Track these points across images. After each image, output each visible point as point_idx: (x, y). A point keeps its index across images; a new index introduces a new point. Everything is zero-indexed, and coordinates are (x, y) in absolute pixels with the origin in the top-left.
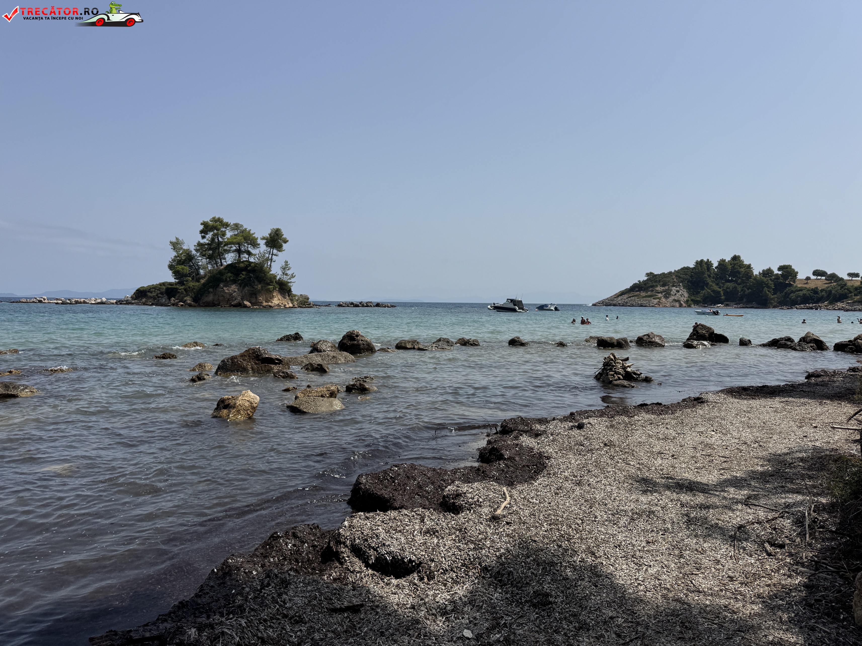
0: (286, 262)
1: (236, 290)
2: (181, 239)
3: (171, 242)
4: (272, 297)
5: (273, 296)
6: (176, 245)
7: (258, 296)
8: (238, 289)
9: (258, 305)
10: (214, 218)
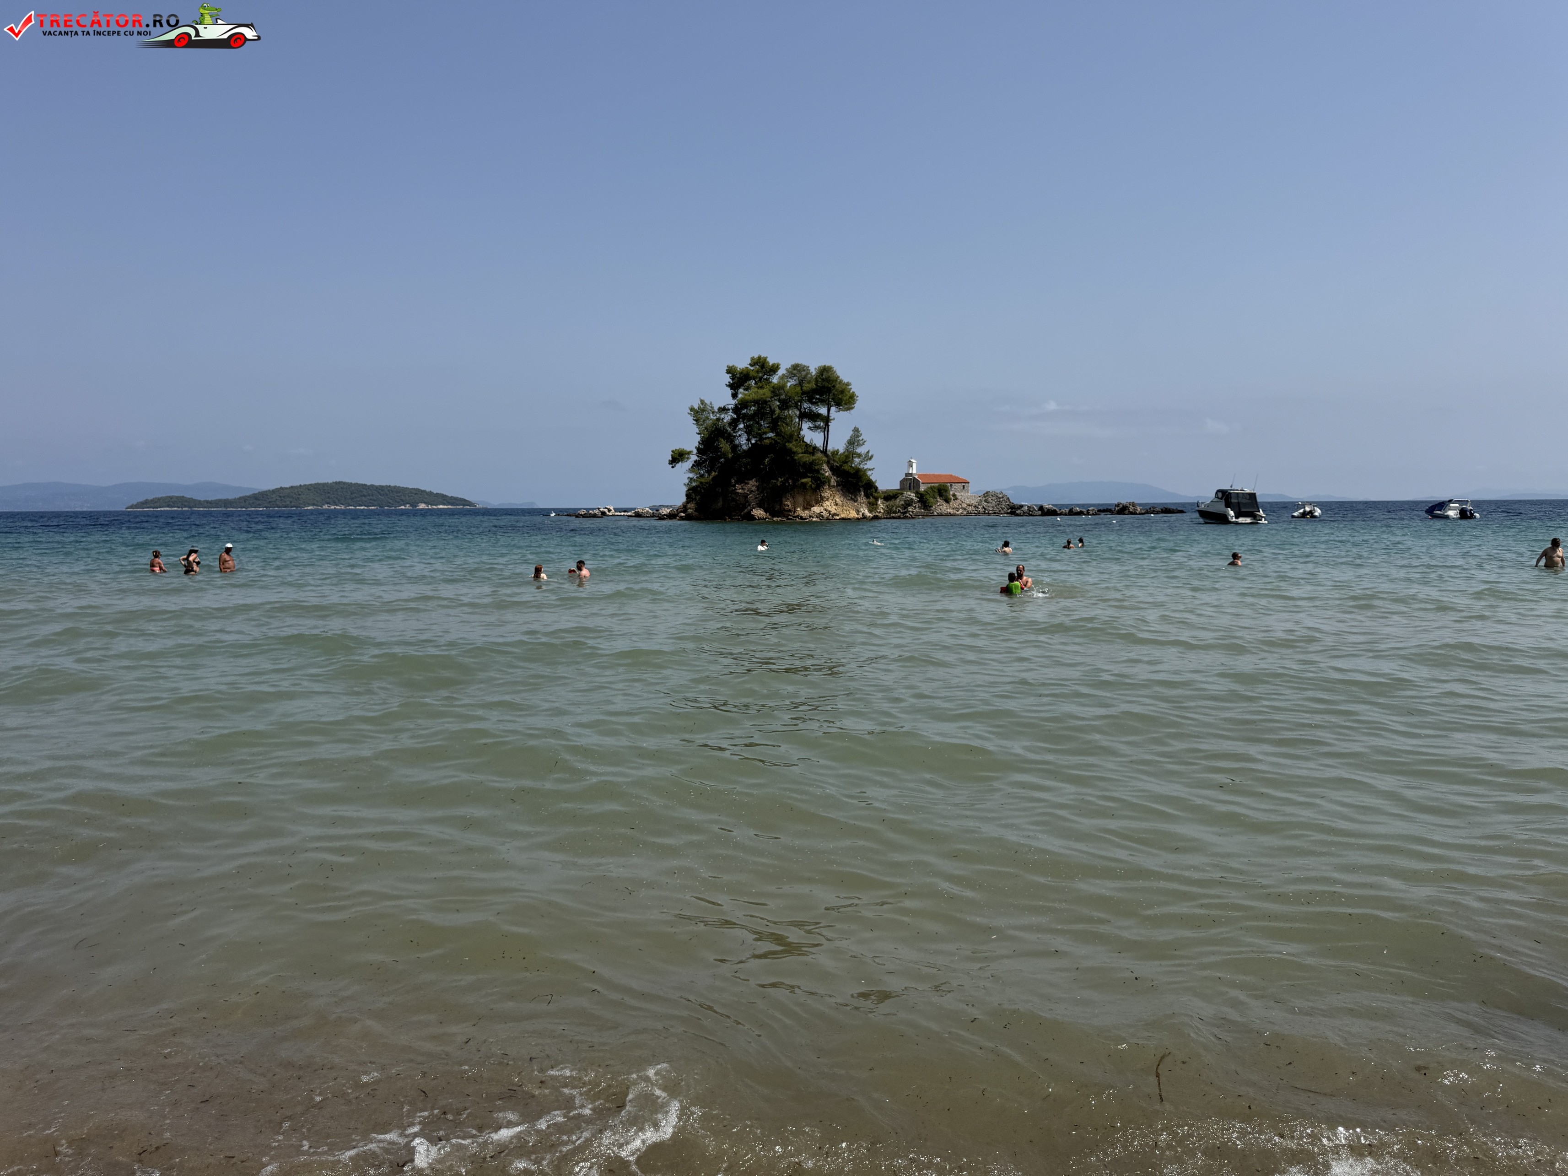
0: (856, 430)
1: (754, 488)
2: (707, 402)
3: (692, 409)
4: (819, 501)
5: (822, 498)
6: (698, 414)
7: (784, 499)
8: (758, 487)
9: (784, 516)
10: (752, 359)
